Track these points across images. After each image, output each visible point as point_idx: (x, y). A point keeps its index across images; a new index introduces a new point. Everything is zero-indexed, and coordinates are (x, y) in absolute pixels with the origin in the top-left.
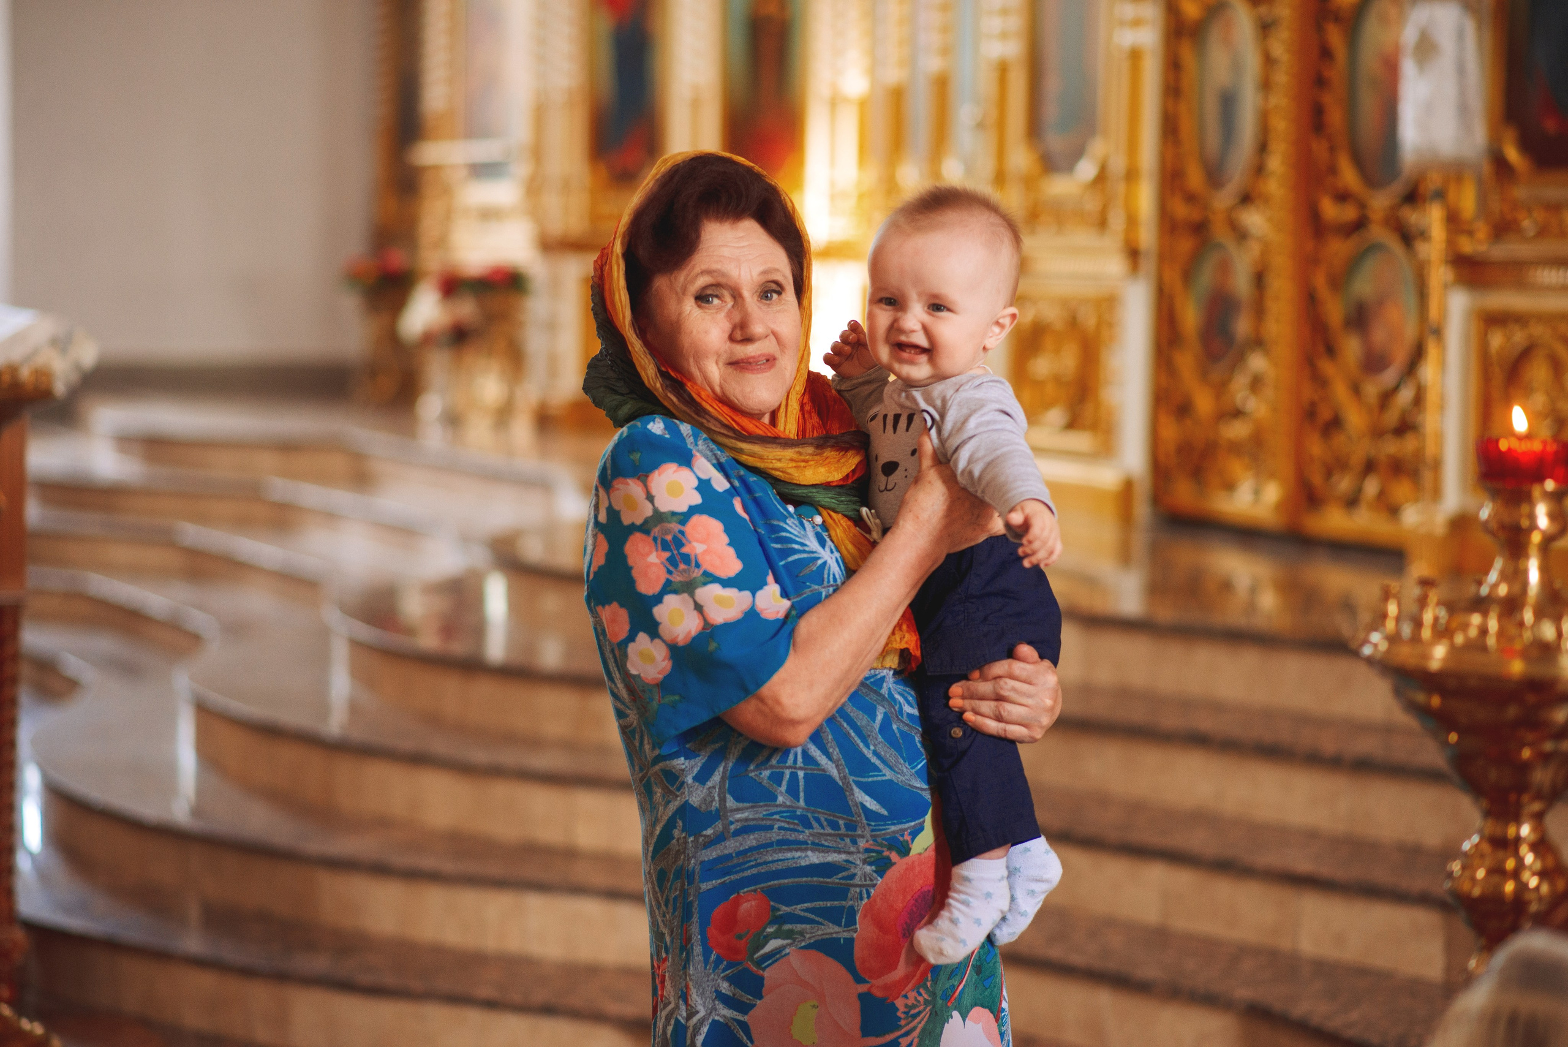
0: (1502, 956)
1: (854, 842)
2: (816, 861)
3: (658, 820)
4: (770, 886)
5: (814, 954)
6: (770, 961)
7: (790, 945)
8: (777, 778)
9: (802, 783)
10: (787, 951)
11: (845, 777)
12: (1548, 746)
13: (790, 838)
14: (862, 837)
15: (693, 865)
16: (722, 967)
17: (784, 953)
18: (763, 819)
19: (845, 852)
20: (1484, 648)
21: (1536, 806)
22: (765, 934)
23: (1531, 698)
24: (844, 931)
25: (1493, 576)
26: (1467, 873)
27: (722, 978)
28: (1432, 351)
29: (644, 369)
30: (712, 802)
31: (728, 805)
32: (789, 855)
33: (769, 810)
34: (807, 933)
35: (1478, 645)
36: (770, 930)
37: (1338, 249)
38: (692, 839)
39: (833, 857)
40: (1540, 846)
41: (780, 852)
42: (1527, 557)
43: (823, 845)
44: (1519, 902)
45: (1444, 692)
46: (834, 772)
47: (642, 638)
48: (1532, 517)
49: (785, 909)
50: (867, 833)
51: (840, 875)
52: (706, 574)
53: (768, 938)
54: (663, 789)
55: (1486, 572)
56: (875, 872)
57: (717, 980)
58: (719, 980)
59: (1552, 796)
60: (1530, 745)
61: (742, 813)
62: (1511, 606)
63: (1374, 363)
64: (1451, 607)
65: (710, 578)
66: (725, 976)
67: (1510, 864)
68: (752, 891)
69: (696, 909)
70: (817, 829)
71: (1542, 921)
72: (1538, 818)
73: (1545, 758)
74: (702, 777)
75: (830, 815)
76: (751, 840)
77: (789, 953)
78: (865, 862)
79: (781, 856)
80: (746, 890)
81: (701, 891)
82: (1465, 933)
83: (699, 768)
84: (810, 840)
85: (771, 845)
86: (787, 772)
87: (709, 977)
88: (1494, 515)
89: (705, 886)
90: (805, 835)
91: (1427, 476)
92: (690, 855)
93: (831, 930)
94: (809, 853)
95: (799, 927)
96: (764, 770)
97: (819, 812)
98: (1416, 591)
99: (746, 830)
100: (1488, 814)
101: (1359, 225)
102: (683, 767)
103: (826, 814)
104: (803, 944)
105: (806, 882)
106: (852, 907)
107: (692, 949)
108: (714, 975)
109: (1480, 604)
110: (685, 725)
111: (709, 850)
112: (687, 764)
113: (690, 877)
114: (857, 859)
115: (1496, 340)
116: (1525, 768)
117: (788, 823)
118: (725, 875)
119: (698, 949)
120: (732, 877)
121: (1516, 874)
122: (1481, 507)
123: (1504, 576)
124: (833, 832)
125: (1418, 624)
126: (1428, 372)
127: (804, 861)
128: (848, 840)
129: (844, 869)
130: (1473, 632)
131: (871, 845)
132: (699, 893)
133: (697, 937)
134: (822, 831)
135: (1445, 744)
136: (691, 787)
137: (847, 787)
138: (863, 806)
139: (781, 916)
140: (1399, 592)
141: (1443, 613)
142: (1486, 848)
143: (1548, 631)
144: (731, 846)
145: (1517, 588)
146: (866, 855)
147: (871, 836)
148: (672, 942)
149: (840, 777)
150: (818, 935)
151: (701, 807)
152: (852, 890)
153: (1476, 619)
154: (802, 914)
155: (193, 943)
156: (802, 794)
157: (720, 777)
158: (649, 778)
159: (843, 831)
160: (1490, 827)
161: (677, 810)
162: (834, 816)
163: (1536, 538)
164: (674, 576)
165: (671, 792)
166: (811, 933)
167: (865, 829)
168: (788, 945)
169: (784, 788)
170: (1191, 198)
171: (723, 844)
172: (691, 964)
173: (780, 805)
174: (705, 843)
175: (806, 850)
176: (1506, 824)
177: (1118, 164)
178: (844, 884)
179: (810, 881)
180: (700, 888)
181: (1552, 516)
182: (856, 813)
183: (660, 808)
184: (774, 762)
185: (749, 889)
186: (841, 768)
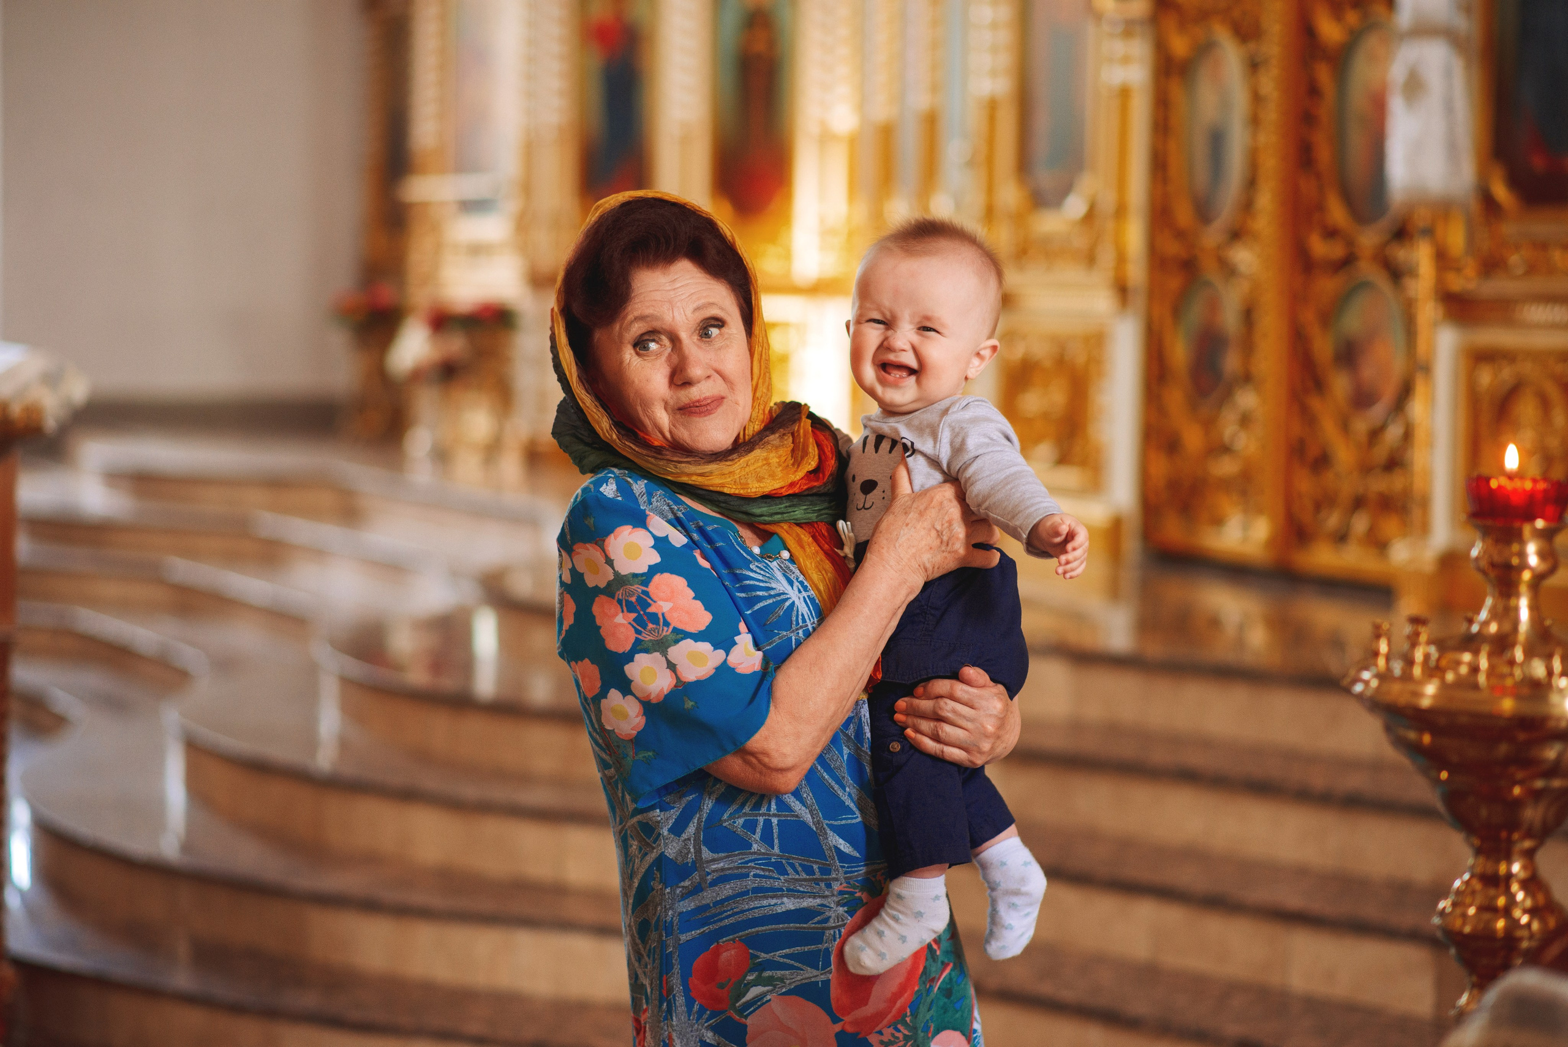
0: (1492, 995)
1: (829, 886)
2: (792, 907)
3: (635, 872)
4: (748, 934)
5: (794, 998)
6: (752, 1009)
7: (771, 991)
8: (751, 826)
9: (776, 831)
10: (768, 997)
11: (818, 822)
12: (1539, 784)
13: (766, 886)
14: (836, 880)
15: (671, 916)
16: (705, 1016)
17: (765, 999)
18: (738, 868)
19: (820, 897)
20: (1476, 687)
21: (1527, 844)
22: (746, 982)
23: (1522, 736)
24: (821, 974)
25: (1484, 615)
26: (1458, 911)
27: (706, 1027)
28: (1420, 389)
29: (598, 423)
30: (688, 854)
31: (703, 856)
32: (765, 902)
33: (744, 859)
34: (787, 979)
35: (1469, 683)
36: (750, 978)
37: (1327, 286)
38: (668, 890)
39: (808, 903)
40: (1531, 883)
41: (756, 900)
42: (1518, 596)
43: (799, 891)
44: (1510, 940)
45: (1436, 730)
46: (807, 817)
47: (614, 695)
48: (1522, 555)
49: (764, 956)
50: (841, 876)
51: (816, 920)
52: (676, 631)
53: (750, 985)
54: (639, 842)
55: (1478, 611)
56: (846, 912)
57: (701, 1030)
58: (703, 1030)
59: (1543, 834)
60: (1520, 783)
61: (718, 864)
62: (1502, 644)
63: (1363, 399)
64: (1442, 645)
65: (681, 635)
66: (709, 1026)
67: (1501, 901)
68: (731, 940)
69: (676, 960)
70: (792, 875)
71: (1533, 959)
72: (1529, 855)
73: (1537, 795)
74: (678, 829)
75: (804, 860)
76: (727, 890)
77: (770, 1000)
78: (838, 904)
79: (757, 904)
80: (724, 939)
81: (681, 942)
82: (1456, 970)
83: (674, 820)
84: (785, 886)
85: (746, 893)
86: (761, 819)
87: (693, 1027)
88: (1485, 551)
89: (684, 938)
90: (780, 882)
91: (1416, 513)
92: (668, 907)
93: (809, 974)
94: (785, 900)
95: (779, 973)
96: (738, 818)
97: (794, 858)
98: (1408, 629)
99: (724, 878)
100: (1478, 852)
101: (1347, 262)
102: (659, 819)
103: (800, 860)
104: (784, 990)
105: (782, 928)
106: (827, 949)
107: (675, 1000)
108: (698, 1025)
109: (1471, 642)
110: (659, 781)
111: (687, 901)
112: (662, 816)
113: (669, 929)
114: (831, 902)
115: (1486, 378)
116: (1517, 804)
117: (763, 870)
118: (703, 925)
119: (680, 1000)
120: (711, 927)
121: (1507, 912)
122: (1472, 545)
123: (1494, 615)
124: (808, 877)
125: (1410, 662)
126: (1417, 408)
127: (780, 908)
128: (823, 885)
129: (820, 913)
130: (1464, 670)
131: (844, 887)
132: (679, 944)
133: (679, 988)
134: (797, 877)
135: (1437, 781)
136: (667, 839)
137: (821, 832)
138: (837, 849)
139: (760, 964)
140: (1388, 630)
141: (1433, 650)
142: (1477, 885)
143: (1538, 669)
144: (708, 896)
145: (1507, 627)
146: (840, 898)
147: (845, 878)
148: (652, 992)
149: (813, 823)
150: (798, 981)
151: (677, 859)
152: (827, 933)
153: (1467, 657)
154: (782, 960)
155: (182, 979)
156: (776, 841)
157: (695, 828)
158: (626, 831)
159: (818, 875)
160: (1483, 865)
161: (654, 861)
162: (808, 861)
163: (1526, 575)
164: (644, 635)
165: (648, 845)
166: (791, 979)
167: (838, 871)
168: (768, 992)
169: (757, 836)
170: (1180, 234)
171: (700, 894)
172: (674, 1014)
173: (755, 853)
174: (683, 894)
175: (782, 896)
176: (1498, 861)
177: (1108, 201)
178: (819, 928)
179: (786, 928)
180: (680, 940)
181: (1542, 555)
182: (830, 857)
183: (637, 860)
184: (747, 809)
185: (728, 938)
186: (814, 813)
